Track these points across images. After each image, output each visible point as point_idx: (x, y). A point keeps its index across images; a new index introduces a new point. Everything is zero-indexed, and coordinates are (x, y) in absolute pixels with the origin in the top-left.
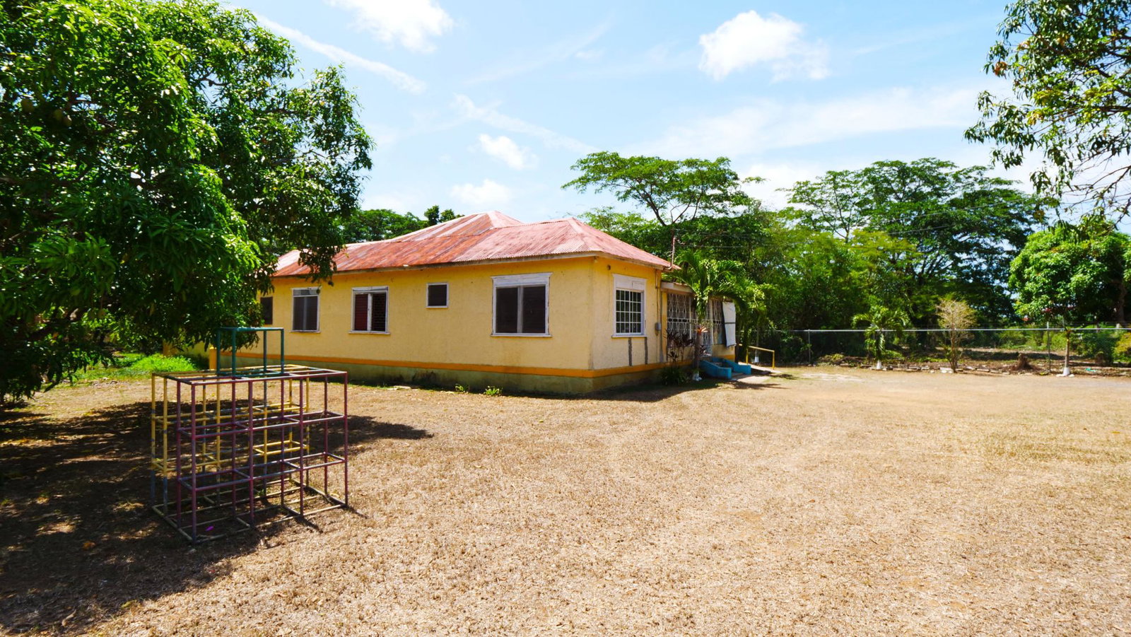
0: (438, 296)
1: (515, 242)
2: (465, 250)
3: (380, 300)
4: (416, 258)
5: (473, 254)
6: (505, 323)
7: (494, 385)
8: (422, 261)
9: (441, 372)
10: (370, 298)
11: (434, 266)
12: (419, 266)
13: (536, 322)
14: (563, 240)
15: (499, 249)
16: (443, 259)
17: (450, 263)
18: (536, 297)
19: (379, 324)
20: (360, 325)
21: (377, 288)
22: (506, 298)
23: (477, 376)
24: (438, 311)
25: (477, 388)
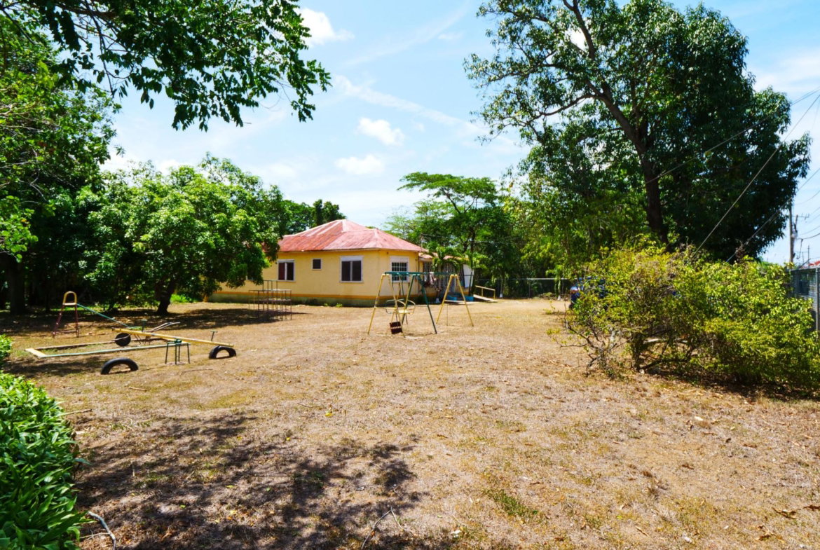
0: (317, 265)
1: (350, 241)
2: (329, 243)
3: (291, 266)
4: (307, 247)
5: (331, 247)
6: (345, 277)
7: (339, 303)
8: (310, 248)
9: (319, 299)
10: (286, 265)
11: (315, 251)
12: (308, 251)
13: (357, 277)
14: (369, 241)
15: (343, 244)
16: (319, 248)
17: (322, 250)
18: (357, 265)
19: (291, 277)
20: (281, 277)
21: (289, 260)
22: (346, 265)
23: (334, 300)
24: (317, 272)
25: (333, 305)
